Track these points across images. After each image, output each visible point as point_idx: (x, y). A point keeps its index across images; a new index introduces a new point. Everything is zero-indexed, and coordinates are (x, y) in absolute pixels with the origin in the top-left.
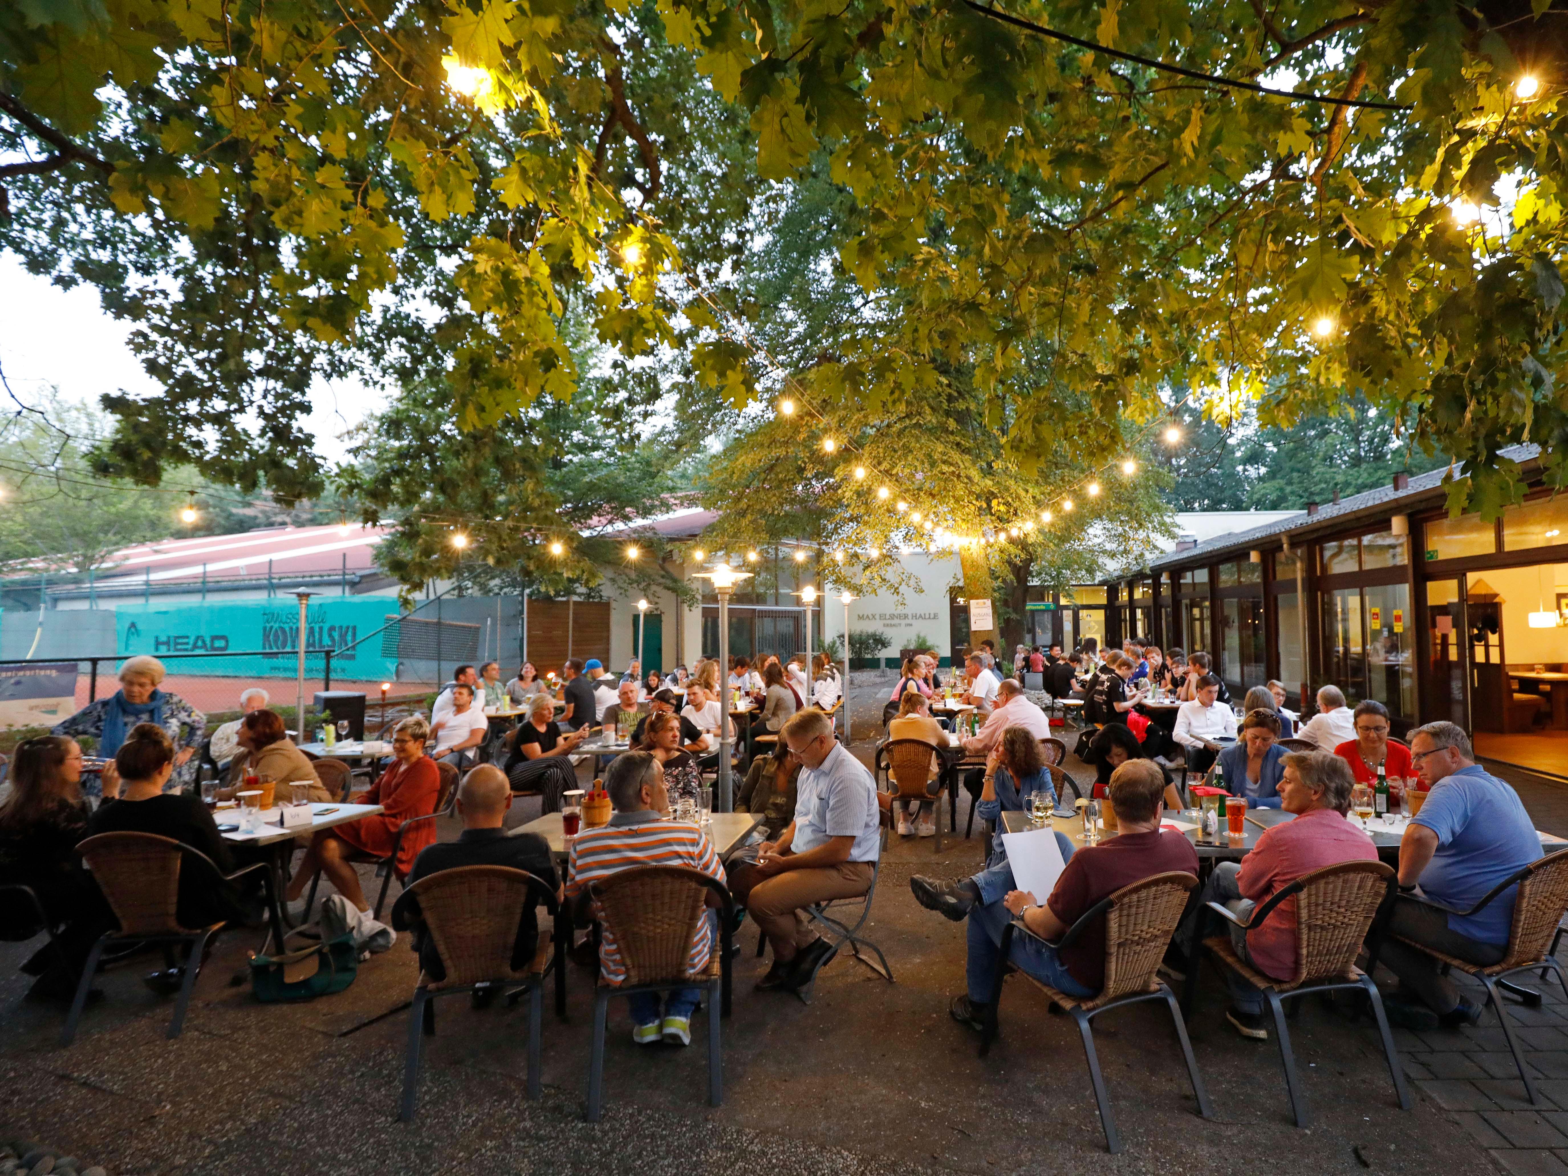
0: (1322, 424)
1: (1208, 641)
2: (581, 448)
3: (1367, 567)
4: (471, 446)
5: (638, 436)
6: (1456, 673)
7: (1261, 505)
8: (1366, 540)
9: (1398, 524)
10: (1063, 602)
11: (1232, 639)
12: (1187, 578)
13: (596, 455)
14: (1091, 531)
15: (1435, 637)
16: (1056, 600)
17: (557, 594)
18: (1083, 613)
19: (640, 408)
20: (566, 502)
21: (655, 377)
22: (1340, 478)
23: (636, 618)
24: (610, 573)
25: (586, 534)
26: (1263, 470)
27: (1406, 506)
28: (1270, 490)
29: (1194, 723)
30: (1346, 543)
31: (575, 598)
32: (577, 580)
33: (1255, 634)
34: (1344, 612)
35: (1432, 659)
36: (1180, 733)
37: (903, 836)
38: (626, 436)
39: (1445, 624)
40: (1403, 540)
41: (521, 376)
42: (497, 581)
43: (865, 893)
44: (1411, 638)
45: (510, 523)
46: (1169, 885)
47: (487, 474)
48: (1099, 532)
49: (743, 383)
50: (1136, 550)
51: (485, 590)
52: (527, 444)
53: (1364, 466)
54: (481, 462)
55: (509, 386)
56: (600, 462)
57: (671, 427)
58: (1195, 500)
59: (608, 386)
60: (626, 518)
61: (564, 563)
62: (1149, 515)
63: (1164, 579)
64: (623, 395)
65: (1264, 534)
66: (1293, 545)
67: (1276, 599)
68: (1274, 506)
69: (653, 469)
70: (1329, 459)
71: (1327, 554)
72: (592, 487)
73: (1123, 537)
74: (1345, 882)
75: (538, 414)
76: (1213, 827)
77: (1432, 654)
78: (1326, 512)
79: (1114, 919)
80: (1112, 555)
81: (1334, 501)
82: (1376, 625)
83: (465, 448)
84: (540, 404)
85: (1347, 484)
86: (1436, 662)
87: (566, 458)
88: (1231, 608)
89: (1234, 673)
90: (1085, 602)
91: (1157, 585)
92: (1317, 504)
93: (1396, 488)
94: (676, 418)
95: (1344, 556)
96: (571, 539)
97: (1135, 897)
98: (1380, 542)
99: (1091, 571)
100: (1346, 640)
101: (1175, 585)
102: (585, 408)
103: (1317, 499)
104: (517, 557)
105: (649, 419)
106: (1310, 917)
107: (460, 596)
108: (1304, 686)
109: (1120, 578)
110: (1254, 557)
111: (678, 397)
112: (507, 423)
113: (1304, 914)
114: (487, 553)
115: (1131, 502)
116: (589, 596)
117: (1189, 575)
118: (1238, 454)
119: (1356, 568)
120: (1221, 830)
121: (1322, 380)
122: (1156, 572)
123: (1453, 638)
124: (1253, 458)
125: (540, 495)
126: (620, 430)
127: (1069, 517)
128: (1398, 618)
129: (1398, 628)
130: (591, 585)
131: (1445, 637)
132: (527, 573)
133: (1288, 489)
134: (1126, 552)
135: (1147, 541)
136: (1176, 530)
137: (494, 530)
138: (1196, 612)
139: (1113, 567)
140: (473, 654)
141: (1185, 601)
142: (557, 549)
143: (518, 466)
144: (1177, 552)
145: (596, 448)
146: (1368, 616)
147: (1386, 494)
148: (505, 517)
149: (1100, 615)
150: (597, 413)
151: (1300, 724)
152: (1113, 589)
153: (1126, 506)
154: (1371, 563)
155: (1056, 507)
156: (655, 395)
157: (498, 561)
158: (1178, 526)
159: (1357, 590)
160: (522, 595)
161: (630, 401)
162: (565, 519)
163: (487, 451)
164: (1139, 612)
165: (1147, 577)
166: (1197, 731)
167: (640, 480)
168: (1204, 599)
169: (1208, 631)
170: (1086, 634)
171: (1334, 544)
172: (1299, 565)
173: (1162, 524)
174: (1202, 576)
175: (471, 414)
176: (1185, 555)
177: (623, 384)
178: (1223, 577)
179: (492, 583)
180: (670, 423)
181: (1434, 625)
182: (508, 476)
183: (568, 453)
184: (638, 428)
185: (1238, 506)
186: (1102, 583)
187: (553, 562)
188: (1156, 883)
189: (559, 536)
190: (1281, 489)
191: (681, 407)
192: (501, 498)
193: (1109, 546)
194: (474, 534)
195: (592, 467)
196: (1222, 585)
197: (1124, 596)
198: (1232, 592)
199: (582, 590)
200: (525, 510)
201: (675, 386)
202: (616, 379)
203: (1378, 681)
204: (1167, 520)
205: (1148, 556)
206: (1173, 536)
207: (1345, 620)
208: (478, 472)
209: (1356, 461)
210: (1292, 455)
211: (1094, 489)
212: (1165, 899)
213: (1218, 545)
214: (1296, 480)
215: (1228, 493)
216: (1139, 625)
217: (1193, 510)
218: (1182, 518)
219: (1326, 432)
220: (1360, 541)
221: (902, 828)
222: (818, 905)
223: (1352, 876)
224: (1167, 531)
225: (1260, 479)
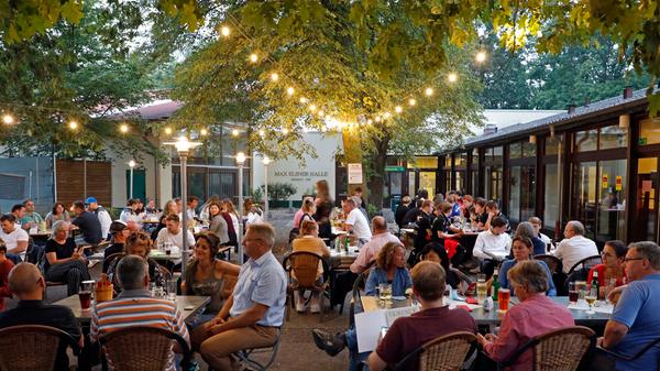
0: (583, 53)
1: (500, 194)
2: (89, 57)
3: (602, 148)
4: (13, 55)
5: (127, 50)
6: (652, 217)
7: (541, 106)
8: (604, 130)
9: (623, 120)
10: (409, 166)
11: (516, 193)
12: (489, 153)
13: (99, 62)
14: (429, 120)
15: (641, 194)
16: (405, 165)
17: (76, 156)
18: (422, 174)
19: (127, 31)
20: (79, 94)
21: (138, 9)
22: (591, 90)
23: (128, 171)
24: (110, 142)
25: (94, 116)
26: (543, 83)
27: (630, 109)
28: (546, 96)
29: (487, 245)
30: (591, 132)
31: (88, 159)
32: (88, 147)
33: (531, 190)
34: (586, 176)
35: (638, 207)
36: (477, 250)
37: (299, 312)
38: (118, 49)
39: (647, 186)
40: (627, 131)
41: (45, 7)
42: (35, 147)
43: (273, 345)
44: (626, 193)
45: (41, 108)
46: (458, 340)
47: (25, 74)
48: (434, 121)
49: (195, 12)
50: (457, 133)
51: (29, 154)
52: (52, 54)
53: (607, 82)
54: (21, 66)
55: (37, 13)
56: (102, 67)
57: (149, 43)
58: (498, 101)
59: (106, 15)
60: (120, 106)
61: (79, 135)
62: (466, 110)
63: (475, 153)
64: (116, 21)
65: (540, 124)
66: (557, 133)
67: (544, 167)
68: (549, 107)
69: (138, 73)
70: (585, 77)
71: (578, 139)
72: (97, 84)
73: (448, 125)
74: (565, 339)
75: (57, 34)
76: (490, 308)
77: (638, 203)
78: (580, 111)
79: (424, 358)
80: (441, 136)
81: (585, 105)
82: (605, 185)
83: (9, 57)
84: (59, 27)
85: (596, 94)
86: (641, 209)
87: (78, 65)
88: (516, 172)
89: (515, 214)
90: (423, 167)
91: (470, 157)
92: (575, 106)
93: (625, 98)
94: (152, 38)
95: (589, 140)
96: (81, 119)
97: (437, 347)
98: (613, 132)
99: (428, 147)
100: (586, 195)
101: (482, 158)
102: (90, 30)
103: (576, 103)
104: (48, 131)
105: (134, 38)
106: (542, 359)
107: (11, 156)
108: (558, 223)
109: (447, 151)
110: (532, 139)
111: (153, 23)
112: (38, 39)
113: (539, 358)
114: (26, 128)
115: (454, 101)
116: (97, 157)
117: (491, 150)
118: (528, 72)
119: (595, 149)
120: (494, 309)
121: (578, 23)
122: (469, 148)
123: (652, 195)
124: (537, 75)
125: (62, 89)
126: (115, 46)
127: (413, 110)
128: (619, 181)
129: (618, 188)
130: (98, 150)
131: (647, 194)
132: (54, 141)
133: (558, 96)
134: (450, 134)
135: (464, 128)
136: (483, 121)
137: (31, 112)
138: (494, 174)
139: (442, 143)
140: (21, 194)
141: (488, 168)
142: (73, 125)
143: (46, 69)
144: (484, 136)
145: (99, 58)
146: (601, 179)
147: (619, 100)
148: (38, 104)
149: (433, 175)
150: (99, 33)
151: (552, 246)
152: (441, 158)
153: (451, 104)
154: (605, 145)
155: (404, 103)
156: (138, 22)
157: (35, 134)
158: (484, 118)
159: (595, 163)
160: (52, 156)
161: (120, 25)
162: (79, 106)
163: (24, 59)
164: (458, 174)
165: (463, 151)
166: (487, 250)
167: (129, 80)
168: (499, 166)
169: (500, 187)
170: (422, 187)
171: (583, 132)
172: (560, 145)
173: (475, 116)
174: (499, 151)
175: (12, 31)
176: (489, 137)
177: (115, 14)
178: (513, 153)
179: (32, 148)
180: (148, 41)
181: (641, 186)
182: (38, 75)
183: (80, 61)
184: (127, 43)
185: (525, 107)
186: (435, 155)
187: (71, 134)
188: (451, 338)
189: (75, 117)
190: (554, 96)
191: (155, 30)
192: (36, 91)
193: (440, 130)
194: (17, 115)
195: (97, 71)
196: (511, 158)
197: (449, 164)
198: (516, 162)
199: (92, 153)
200: (52, 100)
201: (151, 16)
202: (111, 10)
203: (604, 221)
204: (478, 114)
205: (465, 137)
206: (481, 125)
207: (586, 182)
208: (19, 73)
209: (603, 78)
210: (561, 73)
211: (429, 92)
212: (456, 348)
213: (510, 131)
214: (564, 90)
215: (519, 98)
216: (458, 182)
217: (496, 108)
218: (487, 113)
219: (585, 59)
220: (599, 131)
221: (299, 307)
222: (244, 351)
223: (569, 335)
224: (478, 122)
225: (541, 88)
